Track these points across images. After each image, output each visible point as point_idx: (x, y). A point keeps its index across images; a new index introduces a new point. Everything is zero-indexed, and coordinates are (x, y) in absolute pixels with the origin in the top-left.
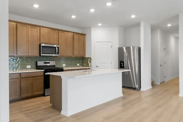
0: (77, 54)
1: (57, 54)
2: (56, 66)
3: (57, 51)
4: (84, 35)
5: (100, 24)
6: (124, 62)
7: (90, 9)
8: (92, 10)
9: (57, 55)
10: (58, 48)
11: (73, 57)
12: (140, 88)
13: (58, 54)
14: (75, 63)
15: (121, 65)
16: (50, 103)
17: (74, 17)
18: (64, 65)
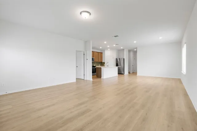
0: (99, 61)
4: (102, 53)
12: (124, 74)
15: (117, 65)
18: (95, 65)
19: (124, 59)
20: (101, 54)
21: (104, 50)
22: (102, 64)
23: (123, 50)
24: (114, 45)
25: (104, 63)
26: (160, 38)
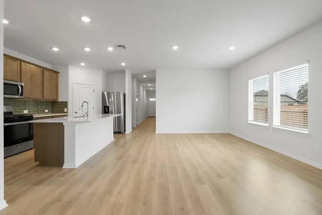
0: (48, 96)
1: (20, 95)
2: (14, 114)
3: (20, 91)
4: (57, 73)
5: (83, 64)
6: (109, 107)
7: (86, 47)
8: (87, 49)
9: (20, 97)
10: (22, 86)
11: (42, 100)
12: (125, 131)
13: (22, 94)
14: (42, 108)
15: (105, 110)
16: (34, 160)
17: (56, 49)
18: (26, 112)
19: (124, 95)
20: (54, 75)
21: (66, 66)
22: (59, 107)
23: (123, 72)
24: (110, 49)
25: (65, 104)
26: (232, 48)
